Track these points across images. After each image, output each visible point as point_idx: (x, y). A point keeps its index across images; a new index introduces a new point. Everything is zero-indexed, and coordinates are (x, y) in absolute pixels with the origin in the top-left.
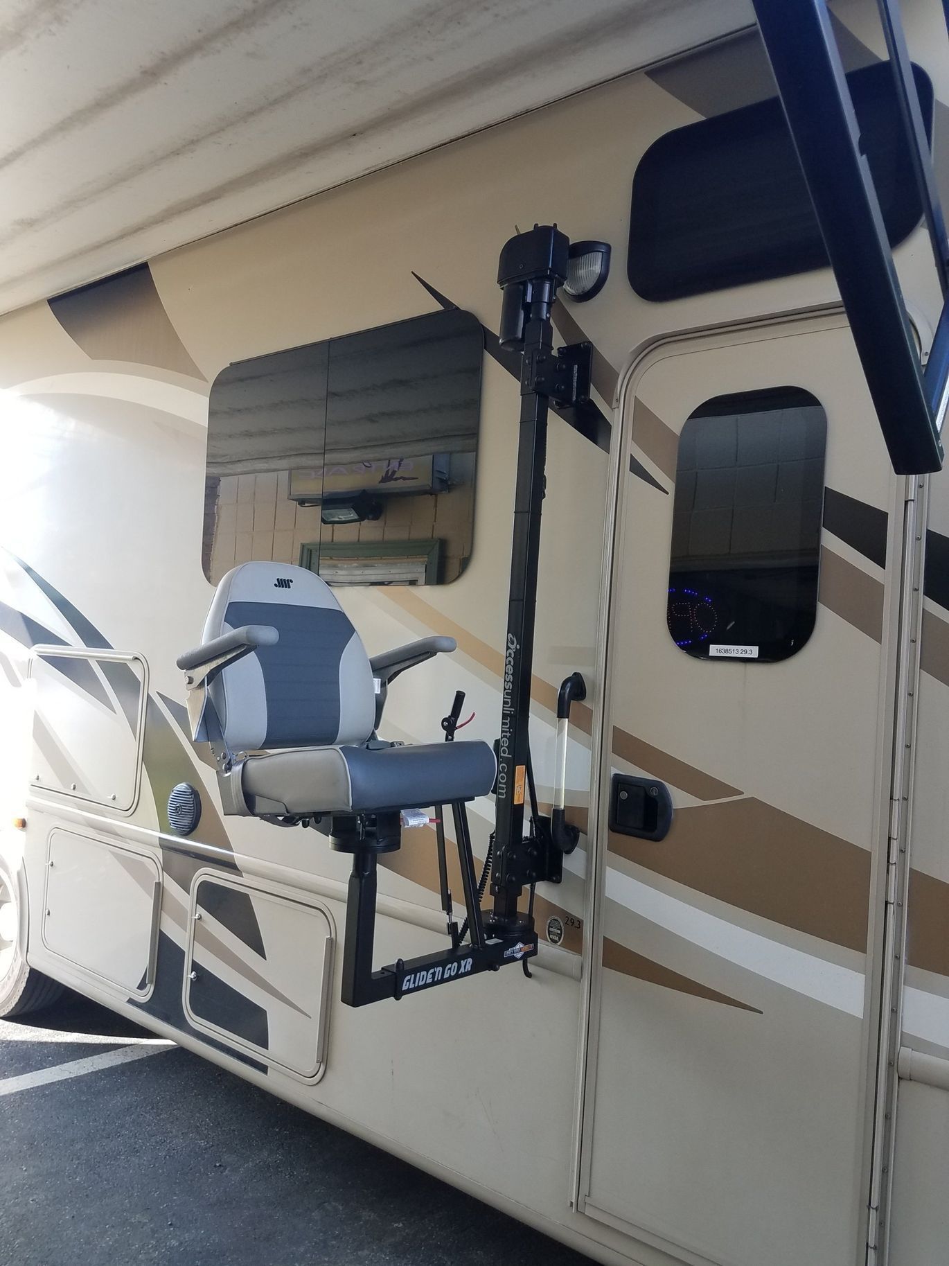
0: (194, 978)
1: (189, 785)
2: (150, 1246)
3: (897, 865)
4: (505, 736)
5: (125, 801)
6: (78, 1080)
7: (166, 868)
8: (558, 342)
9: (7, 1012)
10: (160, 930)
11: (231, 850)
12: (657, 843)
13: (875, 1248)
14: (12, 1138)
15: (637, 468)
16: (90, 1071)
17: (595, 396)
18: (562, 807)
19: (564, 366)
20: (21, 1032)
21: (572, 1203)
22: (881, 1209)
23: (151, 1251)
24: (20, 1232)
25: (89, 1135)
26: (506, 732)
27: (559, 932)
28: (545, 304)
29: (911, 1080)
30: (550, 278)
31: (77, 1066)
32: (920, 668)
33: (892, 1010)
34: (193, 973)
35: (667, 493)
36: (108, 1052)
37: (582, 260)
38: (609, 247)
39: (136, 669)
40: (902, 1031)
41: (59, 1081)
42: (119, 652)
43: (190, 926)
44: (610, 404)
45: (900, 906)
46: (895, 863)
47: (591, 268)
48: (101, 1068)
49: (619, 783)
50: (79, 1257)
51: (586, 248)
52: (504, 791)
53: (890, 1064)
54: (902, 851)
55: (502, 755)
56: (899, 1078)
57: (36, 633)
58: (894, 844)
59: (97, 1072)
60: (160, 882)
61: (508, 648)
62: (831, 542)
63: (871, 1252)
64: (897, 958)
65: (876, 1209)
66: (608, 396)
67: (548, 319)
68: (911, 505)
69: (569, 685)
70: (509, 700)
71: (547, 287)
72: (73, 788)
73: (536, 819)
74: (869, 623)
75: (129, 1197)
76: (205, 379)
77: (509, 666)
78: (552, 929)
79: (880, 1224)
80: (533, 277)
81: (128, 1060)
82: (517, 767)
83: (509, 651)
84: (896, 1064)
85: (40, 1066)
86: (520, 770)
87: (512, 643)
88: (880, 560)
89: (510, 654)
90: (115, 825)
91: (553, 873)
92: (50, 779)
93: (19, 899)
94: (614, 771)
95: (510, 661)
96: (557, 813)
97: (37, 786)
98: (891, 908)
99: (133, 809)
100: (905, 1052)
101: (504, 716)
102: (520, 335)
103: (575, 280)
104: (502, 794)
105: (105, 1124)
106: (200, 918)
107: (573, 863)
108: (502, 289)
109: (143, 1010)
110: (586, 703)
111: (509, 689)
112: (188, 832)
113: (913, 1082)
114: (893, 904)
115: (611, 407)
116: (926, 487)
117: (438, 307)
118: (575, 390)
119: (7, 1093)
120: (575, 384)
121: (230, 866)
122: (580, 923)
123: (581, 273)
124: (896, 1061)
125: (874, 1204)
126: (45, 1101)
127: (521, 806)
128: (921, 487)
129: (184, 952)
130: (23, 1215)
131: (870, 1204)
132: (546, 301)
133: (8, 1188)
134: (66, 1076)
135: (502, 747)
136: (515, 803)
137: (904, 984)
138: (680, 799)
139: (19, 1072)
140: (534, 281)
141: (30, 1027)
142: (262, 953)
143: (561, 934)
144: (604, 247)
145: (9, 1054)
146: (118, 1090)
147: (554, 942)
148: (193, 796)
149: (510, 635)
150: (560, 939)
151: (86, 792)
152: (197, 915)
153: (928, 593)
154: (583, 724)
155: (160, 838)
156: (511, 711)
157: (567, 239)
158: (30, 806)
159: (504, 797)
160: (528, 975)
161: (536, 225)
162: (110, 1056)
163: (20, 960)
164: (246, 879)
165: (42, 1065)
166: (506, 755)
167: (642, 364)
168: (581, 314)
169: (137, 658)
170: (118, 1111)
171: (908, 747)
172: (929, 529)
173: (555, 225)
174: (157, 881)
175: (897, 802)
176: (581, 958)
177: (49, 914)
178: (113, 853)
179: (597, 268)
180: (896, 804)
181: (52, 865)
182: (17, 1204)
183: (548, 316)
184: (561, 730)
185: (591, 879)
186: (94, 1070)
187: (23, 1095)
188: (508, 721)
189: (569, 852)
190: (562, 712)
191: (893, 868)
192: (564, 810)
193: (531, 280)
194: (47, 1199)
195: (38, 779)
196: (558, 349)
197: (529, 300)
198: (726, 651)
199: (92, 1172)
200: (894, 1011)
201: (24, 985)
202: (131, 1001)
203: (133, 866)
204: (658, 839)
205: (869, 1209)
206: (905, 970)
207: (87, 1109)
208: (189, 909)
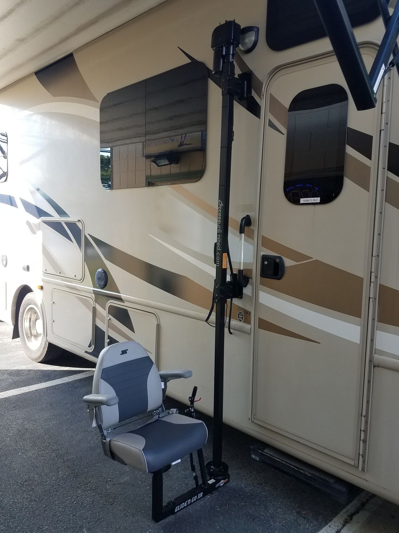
0: (109, 342)
1: (102, 269)
2: (95, 438)
3: (374, 283)
4: (218, 242)
5: (79, 277)
6: (69, 383)
7: (96, 301)
8: (238, 71)
9: (41, 360)
10: (95, 324)
11: (120, 293)
12: (279, 280)
13: (364, 431)
14: (44, 403)
15: (271, 125)
16: (73, 380)
17: (254, 94)
18: (242, 269)
19: (240, 82)
20: (47, 367)
21: (249, 418)
22: (366, 416)
23: (95, 440)
24: (47, 434)
25: (72, 402)
26: (219, 240)
27: (242, 317)
28: (231, 55)
29: (378, 367)
30: (233, 44)
31: (68, 378)
32: (385, 201)
33: (371, 340)
34: (108, 340)
35: (284, 134)
36: (80, 373)
37: (247, 35)
38: (258, 29)
39: (79, 225)
40: (375, 348)
41: (61, 384)
42: (72, 219)
43: (106, 322)
44: (260, 97)
45: (375, 299)
46: (373, 282)
47: (250, 38)
48: (77, 379)
49: (265, 258)
50: (68, 442)
51: (248, 29)
52: (219, 264)
53: (370, 361)
54: (376, 277)
55: (218, 249)
56: (374, 366)
57: (40, 213)
58: (373, 274)
59: (75, 381)
60: (94, 307)
61: (219, 206)
62: (350, 151)
63: (362, 432)
64: (374, 319)
65: (364, 416)
66: (259, 94)
67: (233, 61)
68: (382, 132)
69: (244, 220)
70: (220, 227)
71: (232, 47)
72: (60, 274)
73: (232, 275)
74: (364, 184)
75: (87, 422)
76: (97, 101)
77: (220, 213)
78: (239, 316)
79: (366, 422)
80: (225, 43)
81: (88, 376)
82: (223, 254)
83: (220, 207)
84: (372, 361)
85: (54, 379)
86: (225, 255)
87: (221, 204)
88: (369, 157)
89: (220, 208)
90: (76, 286)
91: (239, 295)
92: (51, 270)
93: (42, 317)
94: (262, 253)
95: (220, 211)
96: (240, 271)
97: (46, 273)
98: (371, 300)
99: (82, 280)
100: (376, 356)
101: (218, 234)
102: (221, 69)
103: (244, 44)
104: (218, 265)
105: (78, 398)
106: (110, 319)
107: (247, 291)
108: (213, 50)
109: (91, 355)
110: (251, 227)
111: (220, 223)
112: (104, 287)
113: (380, 368)
114: (372, 298)
115: (260, 98)
116: (389, 124)
117: (189, 61)
118: (245, 92)
119: (41, 388)
120: (246, 90)
121: (120, 299)
122: (250, 313)
123: (247, 40)
124: (372, 360)
125: (364, 414)
126: (56, 390)
127: (226, 269)
128: (387, 124)
129: (104, 332)
130: (48, 428)
131: (362, 414)
132: (231, 53)
133: (43, 420)
134: (64, 382)
135: (218, 246)
136: (223, 268)
137: (376, 330)
138: (288, 262)
139: (46, 381)
140: (226, 45)
141: (50, 365)
142: (133, 331)
143: (243, 318)
144: (256, 28)
145: (42, 374)
146: (84, 386)
147: (240, 320)
148: (104, 273)
149: (220, 200)
150: (242, 319)
151: (64, 274)
152: (109, 318)
153: (389, 169)
154: (250, 236)
155: (93, 290)
156: (221, 232)
157: (239, 26)
158: (43, 280)
159: (219, 266)
160: (231, 333)
161: (226, 21)
162: (81, 374)
163: (45, 340)
164: (126, 304)
165: (55, 378)
166: (219, 249)
167: (272, 80)
168: (247, 59)
169: (79, 221)
170: (83, 393)
171: (379, 234)
172: (390, 142)
173: (234, 20)
174: (93, 306)
175: (375, 257)
176: (251, 326)
177: (54, 321)
178: (76, 297)
179: (253, 38)
180: (374, 258)
181: (54, 303)
182: (45, 425)
183: (232, 60)
184: (241, 239)
185: (254, 297)
186: (74, 380)
187: (48, 388)
188: (219, 236)
189: (245, 286)
190: (242, 231)
191: (372, 284)
192: (243, 270)
193: (224, 45)
194: (57, 423)
195: (46, 270)
196: (238, 75)
197: (224, 54)
198: (307, 201)
199: (73, 414)
200: (372, 340)
201: (47, 349)
202: (86, 352)
203: (84, 302)
204: (279, 279)
205: (362, 417)
206: (377, 324)
207: (72, 393)
208: (105, 316)
